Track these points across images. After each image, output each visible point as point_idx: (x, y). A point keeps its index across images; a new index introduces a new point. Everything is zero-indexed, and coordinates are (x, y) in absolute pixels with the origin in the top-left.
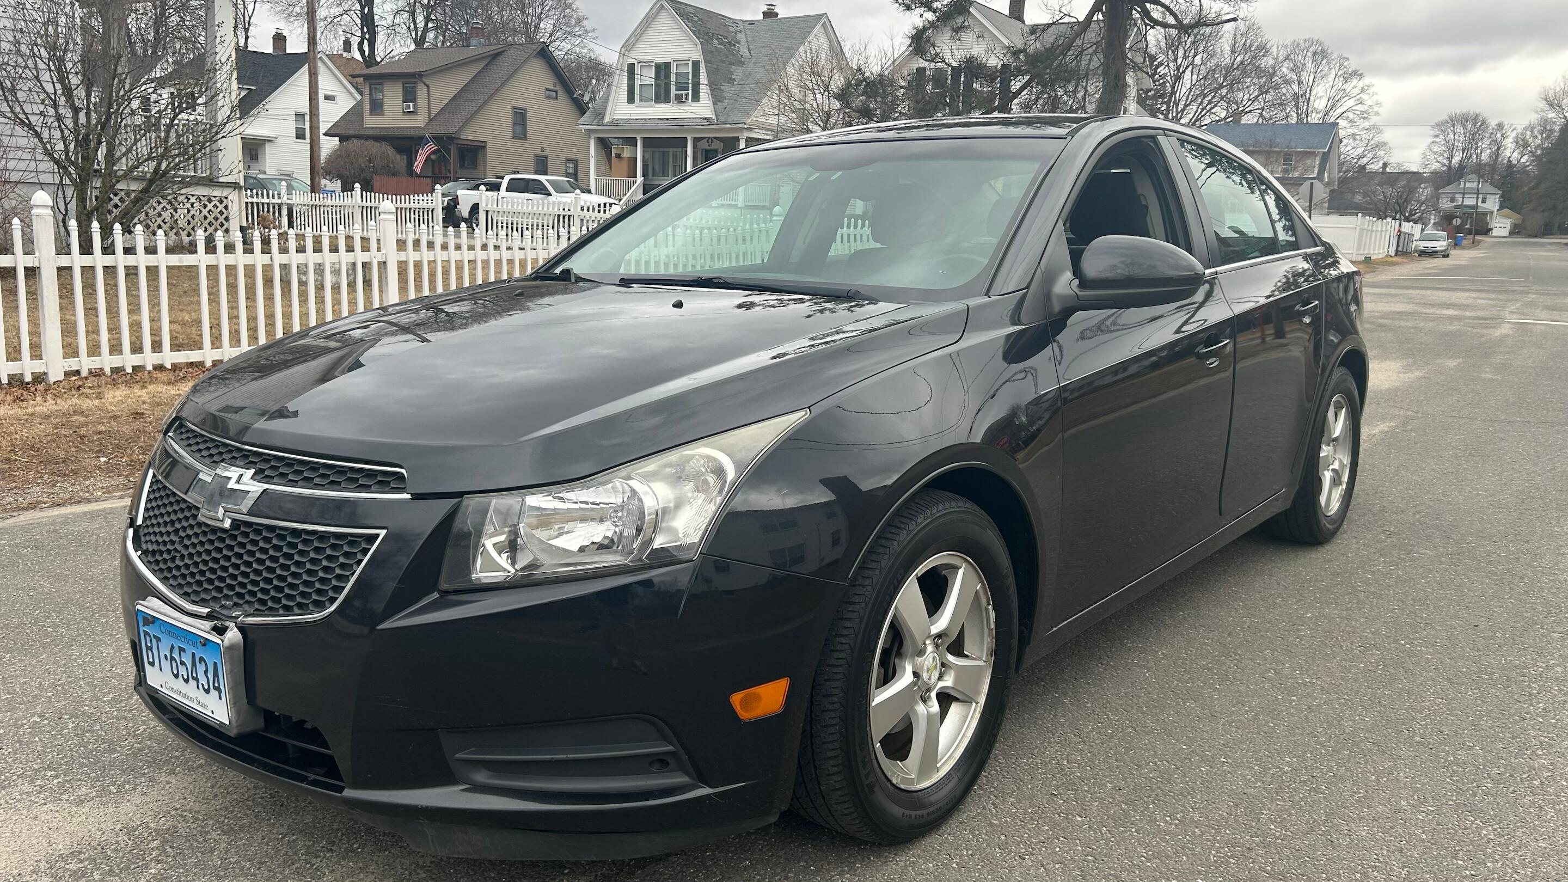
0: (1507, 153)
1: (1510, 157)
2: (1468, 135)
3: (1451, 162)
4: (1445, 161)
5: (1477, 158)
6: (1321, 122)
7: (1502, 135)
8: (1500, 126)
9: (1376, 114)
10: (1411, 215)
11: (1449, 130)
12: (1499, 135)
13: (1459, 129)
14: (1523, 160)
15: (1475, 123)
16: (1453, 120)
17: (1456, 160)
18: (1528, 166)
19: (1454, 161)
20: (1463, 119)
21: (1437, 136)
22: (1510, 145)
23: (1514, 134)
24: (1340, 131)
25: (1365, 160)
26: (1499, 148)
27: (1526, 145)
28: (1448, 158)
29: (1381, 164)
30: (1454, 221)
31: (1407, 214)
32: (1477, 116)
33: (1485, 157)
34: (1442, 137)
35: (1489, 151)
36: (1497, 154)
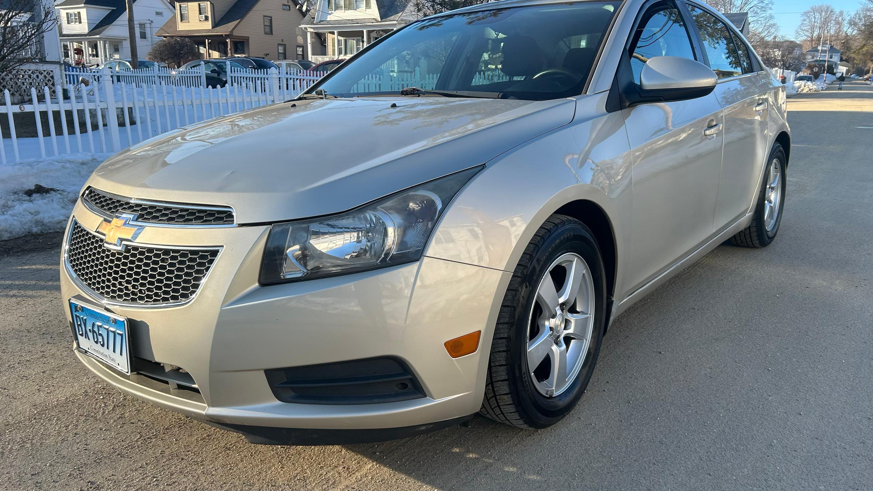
0: (845, 29)
1: (846, 31)
2: (823, 19)
3: (813, 35)
4: (809, 35)
5: (828, 32)
6: (738, 12)
7: (842, 19)
8: (841, 13)
9: (771, 9)
10: (789, 66)
11: (812, 17)
12: (840, 19)
13: (817, 15)
14: (854, 33)
15: (826, 12)
16: (814, 10)
17: (815, 34)
18: (857, 36)
19: (814, 35)
20: (820, 10)
21: (804, 20)
22: (846, 25)
23: (849, 18)
24: (749, 18)
25: (763, 35)
26: (840, 27)
27: (855, 24)
28: (811, 33)
29: (772, 37)
30: (814, 69)
31: (787, 66)
32: (828, 8)
33: (832, 32)
34: (808, 20)
35: (834, 28)
36: (839, 30)
